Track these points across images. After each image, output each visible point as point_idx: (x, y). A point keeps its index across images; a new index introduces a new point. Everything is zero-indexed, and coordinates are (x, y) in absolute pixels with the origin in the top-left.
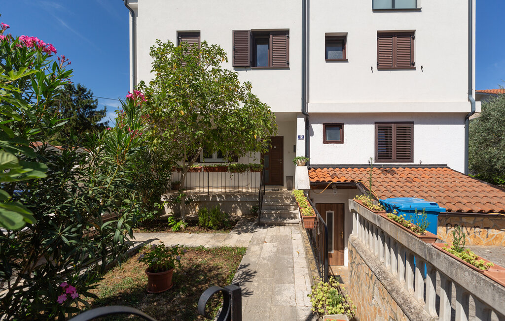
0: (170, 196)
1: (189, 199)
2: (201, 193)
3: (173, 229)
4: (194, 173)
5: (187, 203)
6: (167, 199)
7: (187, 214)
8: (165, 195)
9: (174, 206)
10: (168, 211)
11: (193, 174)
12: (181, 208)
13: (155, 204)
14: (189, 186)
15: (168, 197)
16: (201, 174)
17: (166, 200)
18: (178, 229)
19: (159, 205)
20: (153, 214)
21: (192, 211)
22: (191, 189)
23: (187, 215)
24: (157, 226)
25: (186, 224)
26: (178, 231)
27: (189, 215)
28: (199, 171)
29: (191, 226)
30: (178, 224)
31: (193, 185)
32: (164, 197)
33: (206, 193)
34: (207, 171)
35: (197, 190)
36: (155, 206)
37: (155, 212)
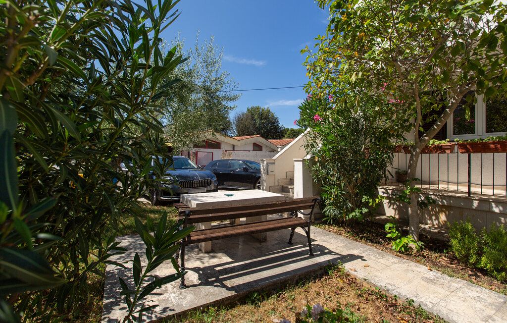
0: (393, 189)
1: (427, 198)
2: (452, 192)
3: (393, 245)
4: (437, 154)
5: (422, 205)
6: (387, 193)
7: (422, 223)
8: (384, 187)
9: (398, 206)
10: (390, 212)
11: (434, 156)
12: (410, 212)
13: (365, 198)
14: (426, 177)
15: (390, 192)
16: (453, 156)
17: (385, 195)
18: (403, 249)
19: (371, 200)
20: (361, 213)
21: (431, 219)
22: (430, 183)
23: (423, 226)
24: (370, 232)
25: (420, 243)
26: (402, 253)
27: (427, 227)
28: (448, 151)
29: (431, 249)
30: (405, 240)
31: (434, 177)
32: (384, 191)
33: (465, 193)
34: (467, 151)
35: (442, 186)
36: (363, 200)
37: (365, 210)
